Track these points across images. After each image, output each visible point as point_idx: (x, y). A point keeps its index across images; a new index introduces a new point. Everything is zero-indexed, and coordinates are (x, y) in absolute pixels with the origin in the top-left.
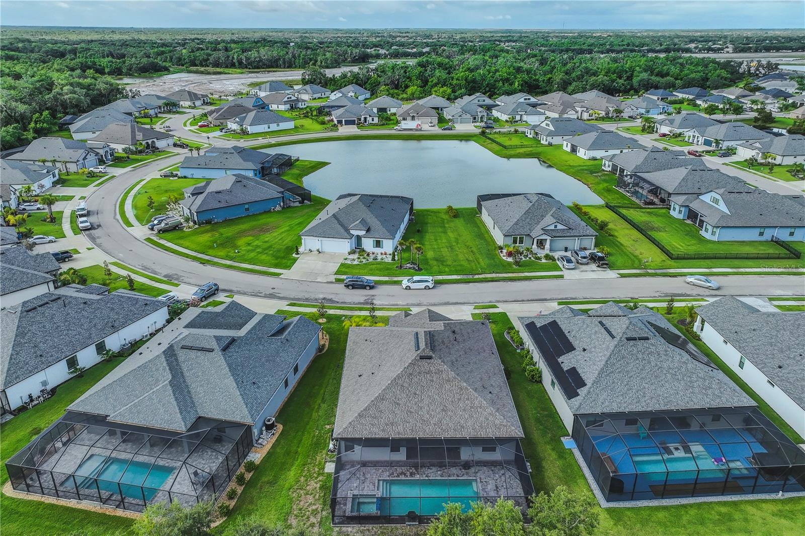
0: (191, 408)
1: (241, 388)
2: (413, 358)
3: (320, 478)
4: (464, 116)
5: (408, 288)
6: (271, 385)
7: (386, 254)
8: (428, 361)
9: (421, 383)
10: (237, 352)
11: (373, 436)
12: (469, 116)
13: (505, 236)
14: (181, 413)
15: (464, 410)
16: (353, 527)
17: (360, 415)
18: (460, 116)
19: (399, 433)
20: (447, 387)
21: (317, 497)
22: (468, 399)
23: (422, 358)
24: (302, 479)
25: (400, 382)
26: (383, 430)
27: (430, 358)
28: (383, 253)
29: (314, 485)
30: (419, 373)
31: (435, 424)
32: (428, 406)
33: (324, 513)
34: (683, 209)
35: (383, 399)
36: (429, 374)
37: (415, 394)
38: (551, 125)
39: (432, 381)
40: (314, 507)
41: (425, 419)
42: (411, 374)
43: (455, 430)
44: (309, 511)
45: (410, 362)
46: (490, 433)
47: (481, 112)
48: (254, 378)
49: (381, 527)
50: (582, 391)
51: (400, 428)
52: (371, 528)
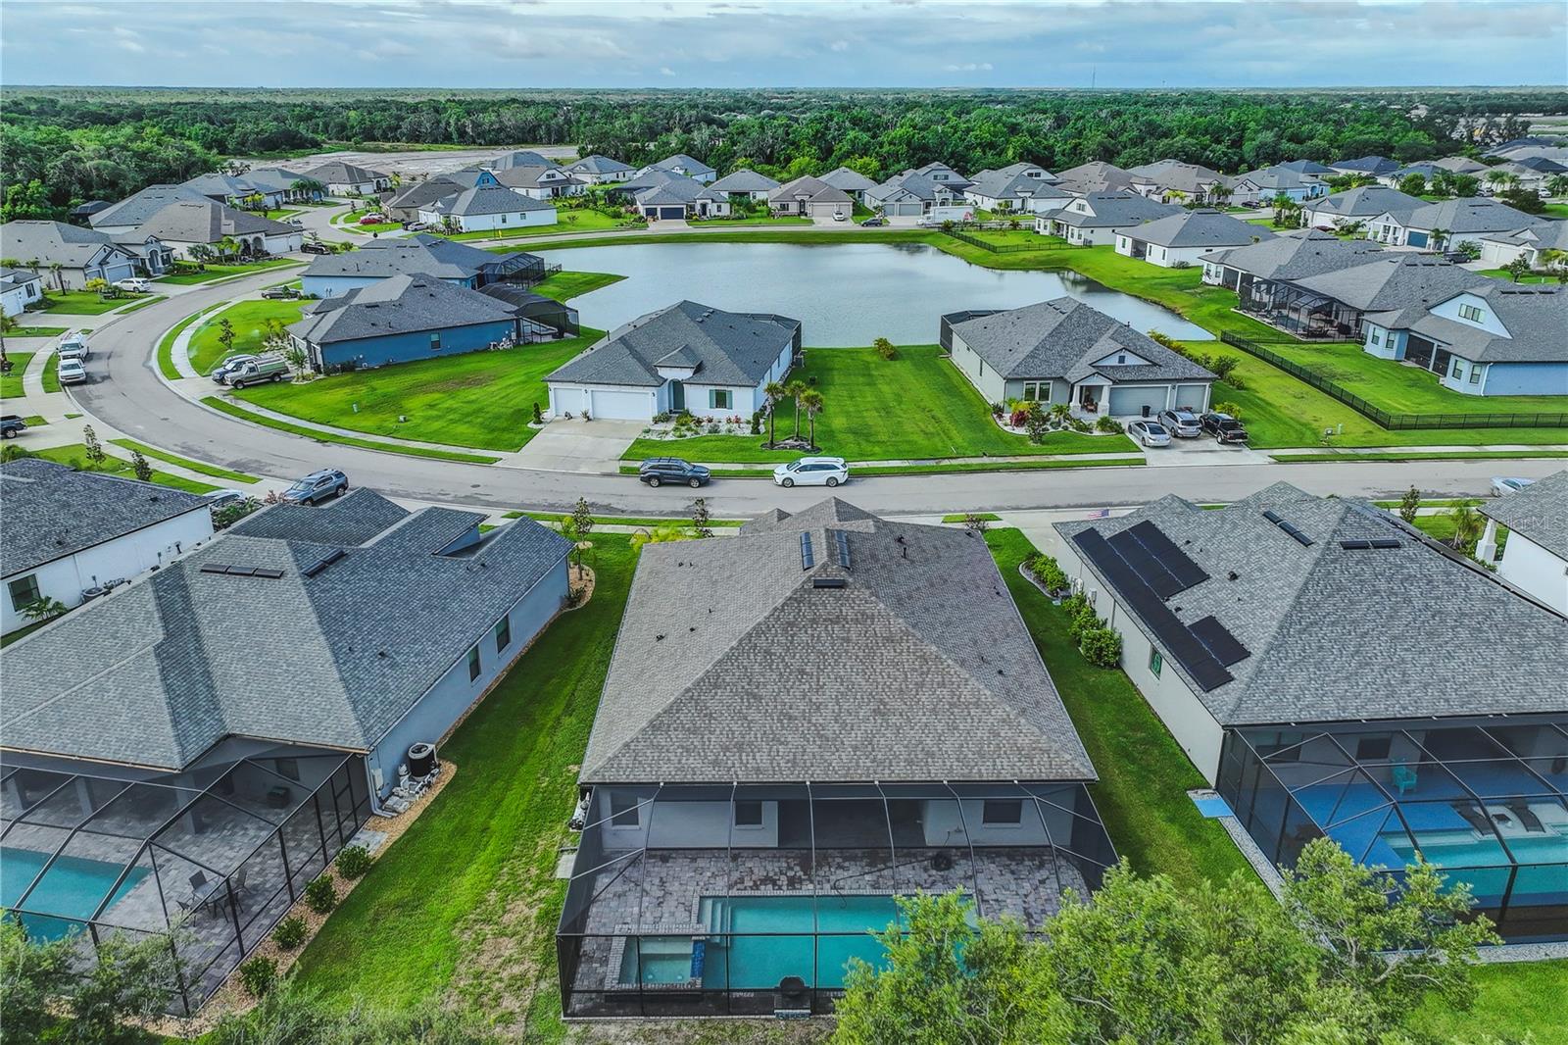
0: (207, 711)
1: (344, 663)
2: (797, 585)
3: (543, 893)
4: (907, 200)
5: (788, 483)
6: (428, 662)
7: (738, 421)
8: (837, 592)
9: (819, 647)
10: (347, 582)
11: (689, 778)
12: (916, 200)
13: (1008, 380)
14: (175, 723)
15: (934, 711)
16: (624, 1023)
17: (655, 726)
18: (899, 200)
19: (758, 770)
20: (888, 653)
21: (528, 942)
22: (942, 685)
23: (819, 585)
24: (493, 897)
25: (762, 643)
26: (716, 763)
27: (841, 585)
28: (733, 418)
29: (524, 911)
30: (813, 621)
31: (855, 748)
32: (838, 703)
33: (543, 985)
34: (1396, 337)
35: (716, 686)
36: (837, 623)
37: (802, 672)
38: (1088, 207)
39: (848, 640)
40: (517, 970)
41: (830, 734)
42: (791, 624)
43: (910, 762)
44: (501, 980)
45: (789, 594)
46: (1009, 769)
47: (940, 192)
48: (384, 644)
49: (702, 1024)
50: (1241, 671)
51: (762, 759)
52: (673, 1026)
